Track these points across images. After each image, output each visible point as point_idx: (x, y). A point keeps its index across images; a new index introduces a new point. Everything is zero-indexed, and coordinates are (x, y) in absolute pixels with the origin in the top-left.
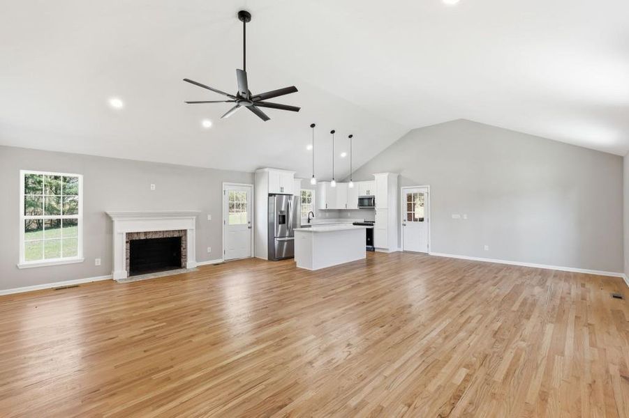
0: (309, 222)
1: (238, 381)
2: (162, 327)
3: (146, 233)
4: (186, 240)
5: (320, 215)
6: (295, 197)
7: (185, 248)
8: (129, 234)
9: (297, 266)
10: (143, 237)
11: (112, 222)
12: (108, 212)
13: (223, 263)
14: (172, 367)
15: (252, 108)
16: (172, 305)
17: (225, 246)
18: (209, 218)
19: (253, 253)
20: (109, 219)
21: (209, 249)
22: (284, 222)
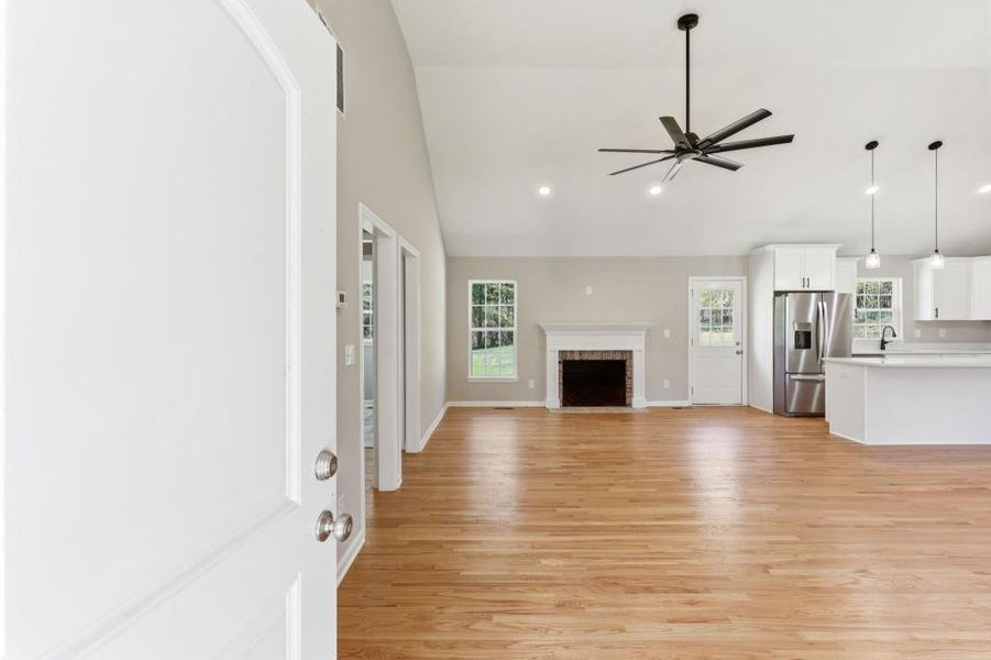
0: (883, 348)
1: (647, 547)
2: (582, 467)
3: (581, 352)
4: (631, 367)
5: (918, 333)
6: (842, 296)
7: (631, 378)
8: (562, 353)
9: (831, 432)
10: (577, 358)
11: (545, 336)
12: (541, 324)
13: (689, 408)
14: (577, 507)
15: (704, 158)
16: (600, 447)
17: (693, 380)
18: (667, 333)
19: (745, 397)
20: (542, 333)
21: (667, 384)
22: (808, 346)
